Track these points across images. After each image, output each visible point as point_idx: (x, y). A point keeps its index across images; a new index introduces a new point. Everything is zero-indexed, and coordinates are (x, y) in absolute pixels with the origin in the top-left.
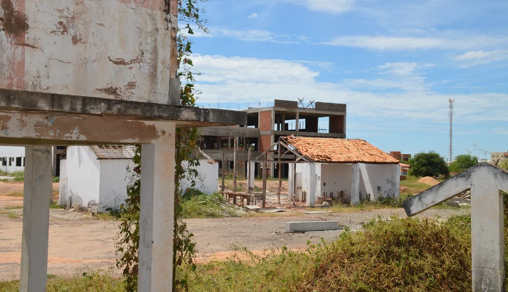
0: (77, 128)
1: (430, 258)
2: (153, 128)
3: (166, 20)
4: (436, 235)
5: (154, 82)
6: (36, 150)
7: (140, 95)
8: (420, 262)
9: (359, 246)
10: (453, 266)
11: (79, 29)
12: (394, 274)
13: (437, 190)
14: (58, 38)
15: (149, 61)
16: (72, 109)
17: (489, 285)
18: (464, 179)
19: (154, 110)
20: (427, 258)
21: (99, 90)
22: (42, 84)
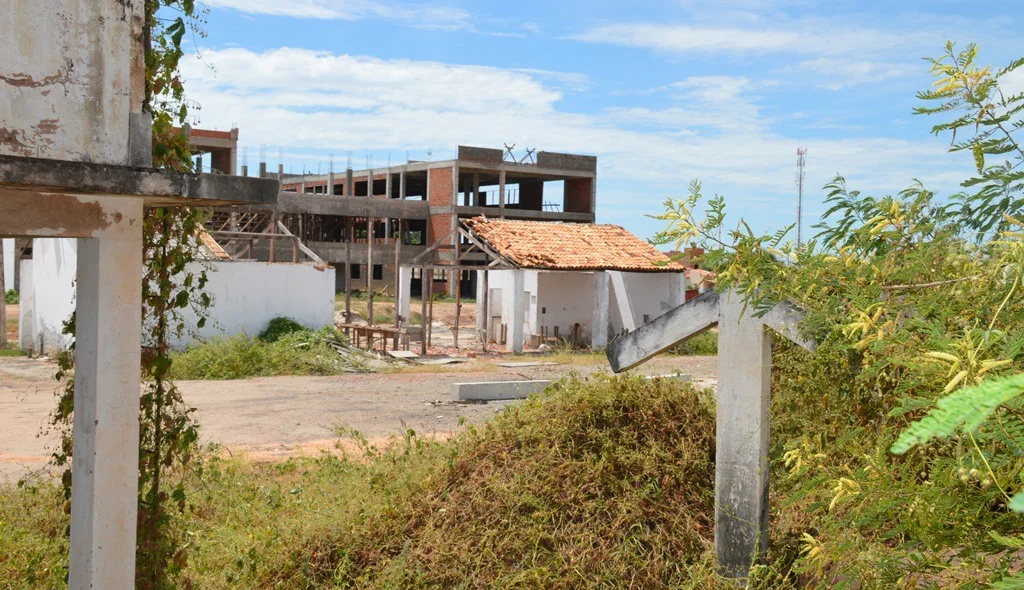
1: (655, 448)
2: (95, 211)
3: (120, 1)
4: (672, 406)
5: (97, 121)
7: (65, 146)
8: (636, 455)
9: (529, 428)
10: (696, 462)
12: (586, 478)
13: (663, 325)
15: (86, 80)
17: (740, 494)
18: (707, 305)
19: (83, 175)
20: (650, 447)
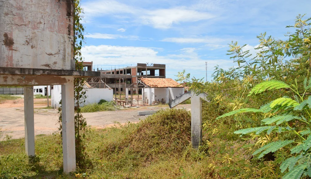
0: (34, 80)
1: (179, 123)
2: (64, 79)
3: (69, 38)
4: (182, 115)
5: (65, 61)
6: (28, 88)
7: (58, 67)
8: (175, 125)
9: (153, 120)
10: (187, 126)
11: (34, 43)
12: (165, 130)
13: (180, 98)
14: (26, 47)
15: (62, 53)
16: (29, 73)
17: (196, 132)
18: (189, 94)
19: (62, 72)
21: (42, 65)
22: (20, 64)
